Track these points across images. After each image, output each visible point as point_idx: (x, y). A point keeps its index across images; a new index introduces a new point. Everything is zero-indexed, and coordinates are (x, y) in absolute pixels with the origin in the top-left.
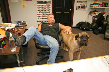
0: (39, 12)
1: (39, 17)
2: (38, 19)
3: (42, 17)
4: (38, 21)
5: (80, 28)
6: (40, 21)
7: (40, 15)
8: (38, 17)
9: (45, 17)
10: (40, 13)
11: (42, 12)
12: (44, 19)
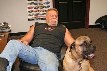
0: (31, 4)
1: (32, 11)
2: (30, 15)
3: (36, 11)
4: (29, 20)
5: (103, 27)
6: (33, 19)
7: (33, 9)
8: (29, 12)
9: (40, 11)
10: (33, 5)
11: (35, 4)
12: (39, 16)
